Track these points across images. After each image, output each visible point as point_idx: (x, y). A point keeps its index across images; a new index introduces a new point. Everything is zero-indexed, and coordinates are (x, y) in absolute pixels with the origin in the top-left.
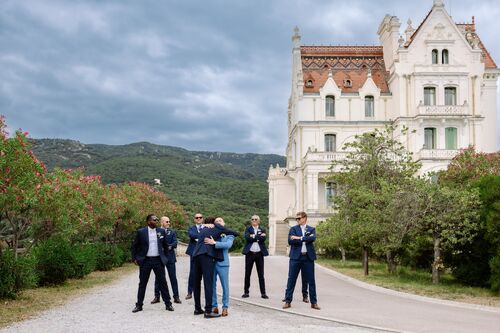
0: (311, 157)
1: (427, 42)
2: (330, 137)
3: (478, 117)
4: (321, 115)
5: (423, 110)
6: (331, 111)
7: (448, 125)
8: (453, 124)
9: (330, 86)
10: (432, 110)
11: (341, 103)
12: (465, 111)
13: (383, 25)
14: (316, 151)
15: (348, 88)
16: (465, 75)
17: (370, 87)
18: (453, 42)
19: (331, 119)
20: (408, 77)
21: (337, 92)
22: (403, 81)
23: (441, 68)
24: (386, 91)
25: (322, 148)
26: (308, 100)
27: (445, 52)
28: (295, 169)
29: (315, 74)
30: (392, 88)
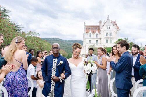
0: (87, 44)
1: (106, 25)
2: (90, 41)
3: (115, 38)
4: (89, 37)
5: (106, 37)
7: (110, 39)
8: (111, 39)
9: (90, 32)
11: (92, 35)
12: (113, 37)
13: (99, 22)
14: (88, 43)
15: (93, 32)
16: (113, 31)
17: (97, 32)
18: (111, 25)
19: (90, 38)
21: (91, 33)
22: (102, 32)
23: (109, 30)
24: (100, 33)
26: (87, 34)
27: (109, 27)
28: (84, 46)
29: (88, 30)
30: (101, 33)
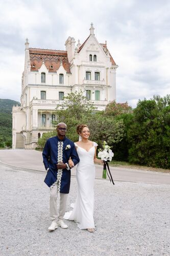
0: (34, 102)
1: (87, 51)
2: (43, 92)
3: (109, 86)
4: (39, 82)
5: (86, 82)
6: (43, 80)
7: (96, 89)
8: (98, 89)
9: (44, 68)
10: (89, 82)
11: (49, 76)
12: (104, 83)
13: (68, 41)
14: (37, 99)
15: (52, 70)
16: (103, 67)
17: (62, 70)
18: (98, 52)
19: (43, 84)
20: (79, 66)
21: (46, 71)
22: (77, 68)
23: (93, 63)
24: (69, 72)
25: (39, 97)
26: (33, 73)
27: (95, 56)
28: (26, 107)
29: (36, 62)
30: (72, 71)
